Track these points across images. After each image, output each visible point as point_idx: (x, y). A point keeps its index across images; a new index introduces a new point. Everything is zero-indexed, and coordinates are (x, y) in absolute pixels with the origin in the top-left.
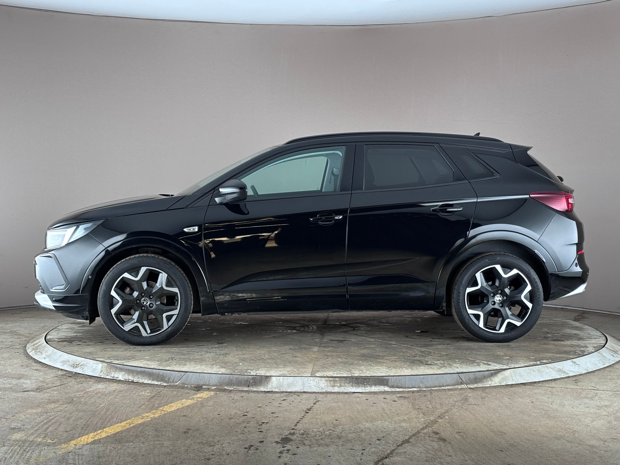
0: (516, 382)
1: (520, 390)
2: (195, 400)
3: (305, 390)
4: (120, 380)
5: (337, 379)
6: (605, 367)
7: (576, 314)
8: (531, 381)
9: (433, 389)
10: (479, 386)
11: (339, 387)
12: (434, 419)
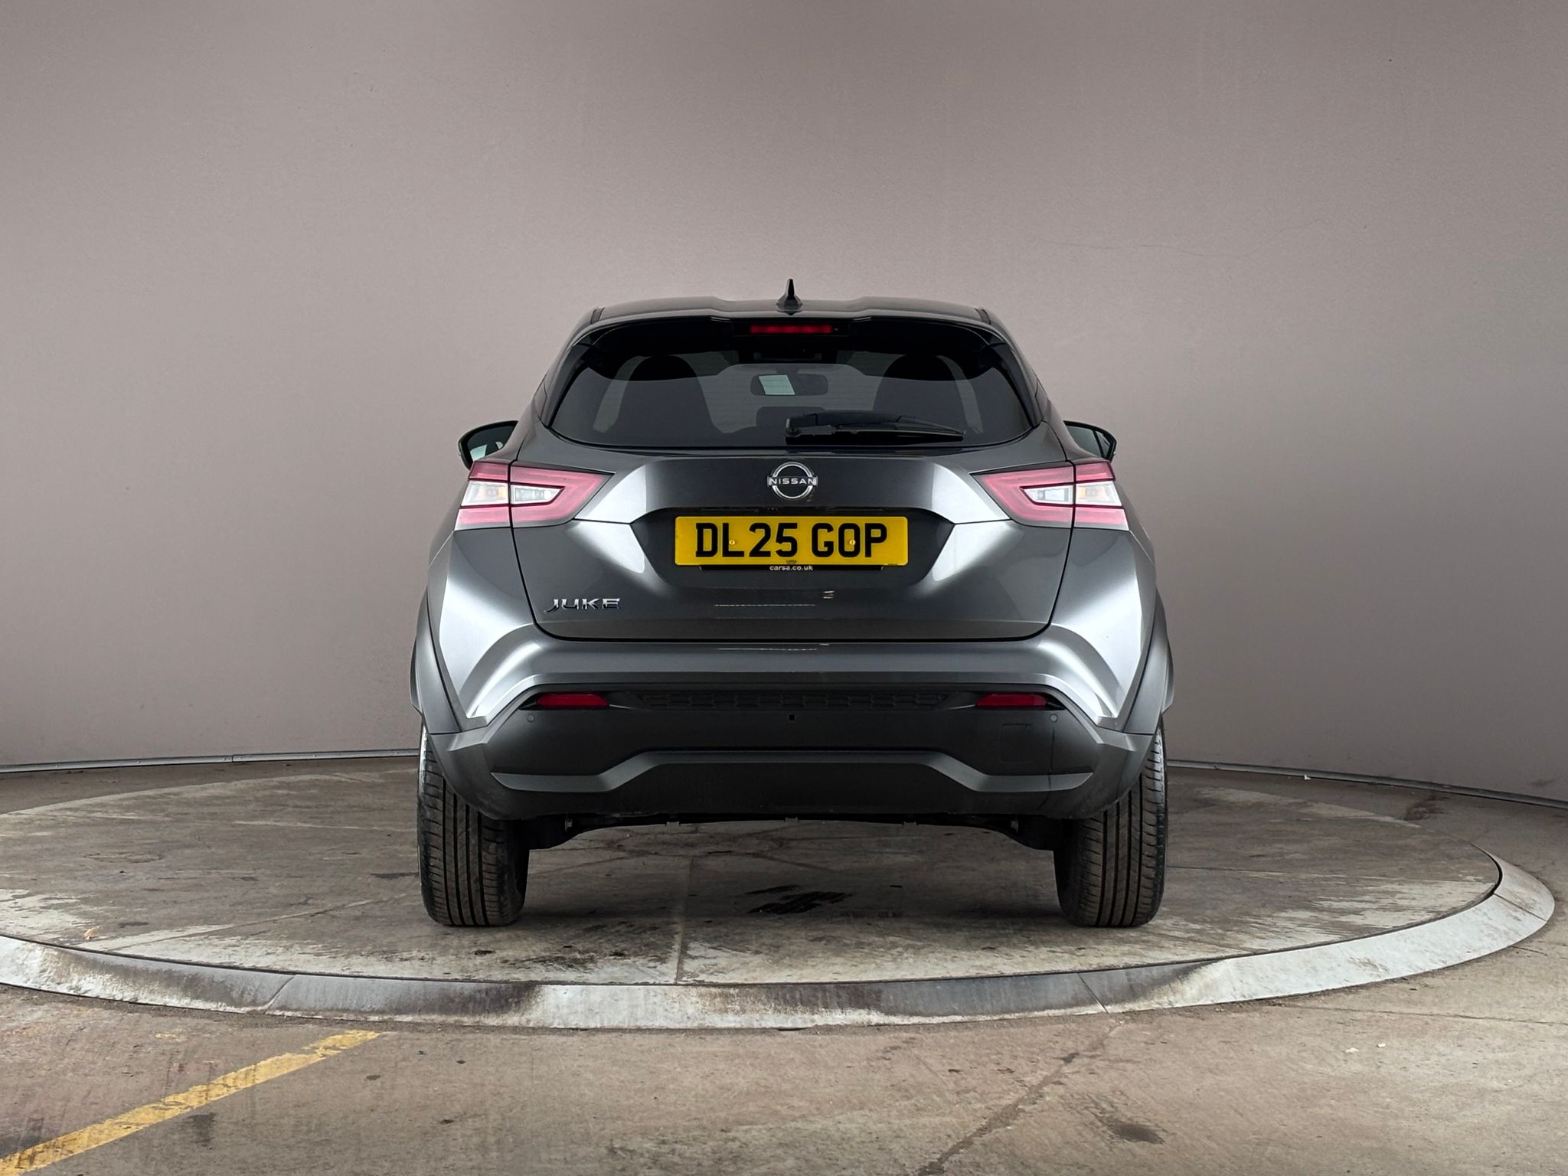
0: (1244, 997)
1: (1255, 1018)
2: (319, 1053)
3: (642, 1024)
4: (97, 998)
5: (732, 991)
6: (1496, 952)
7: (1413, 801)
8: (1286, 994)
9: (1007, 1016)
10: (1138, 1009)
11: (736, 1014)
12: (1010, 1102)
